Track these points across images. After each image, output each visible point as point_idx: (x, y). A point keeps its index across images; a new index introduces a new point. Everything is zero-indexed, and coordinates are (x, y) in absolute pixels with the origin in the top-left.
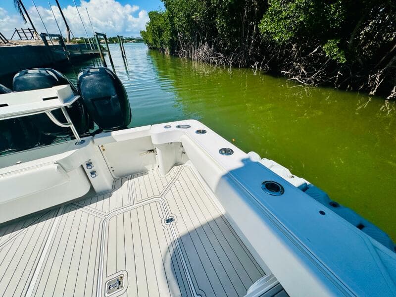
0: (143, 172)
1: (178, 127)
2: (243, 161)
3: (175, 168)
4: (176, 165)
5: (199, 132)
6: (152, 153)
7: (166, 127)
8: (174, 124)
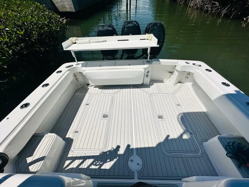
0: (161, 81)
1: (194, 64)
2: (236, 91)
3: (179, 84)
4: (180, 82)
5: (207, 70)
6: (170, 74)
7: (186, 63)
8: (191, 62)
